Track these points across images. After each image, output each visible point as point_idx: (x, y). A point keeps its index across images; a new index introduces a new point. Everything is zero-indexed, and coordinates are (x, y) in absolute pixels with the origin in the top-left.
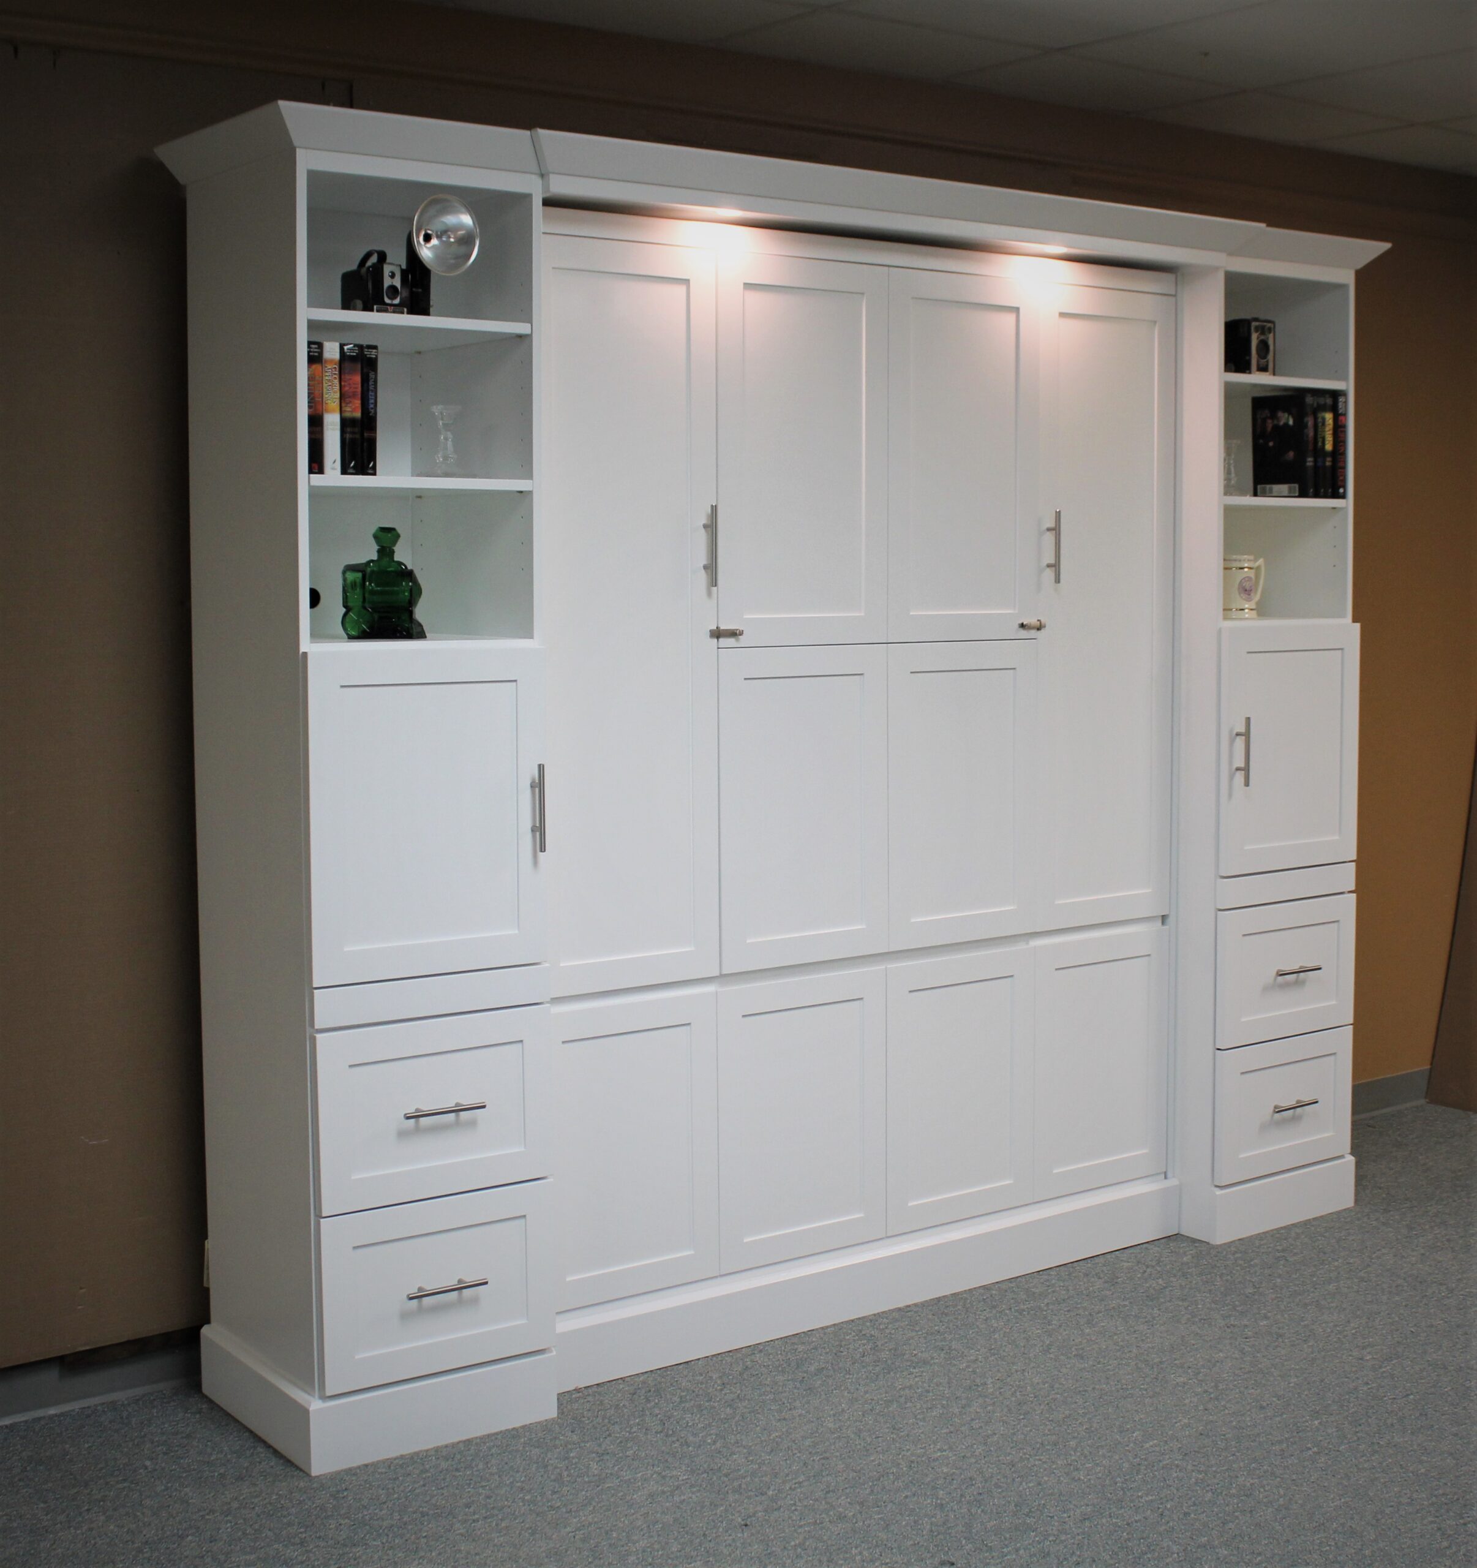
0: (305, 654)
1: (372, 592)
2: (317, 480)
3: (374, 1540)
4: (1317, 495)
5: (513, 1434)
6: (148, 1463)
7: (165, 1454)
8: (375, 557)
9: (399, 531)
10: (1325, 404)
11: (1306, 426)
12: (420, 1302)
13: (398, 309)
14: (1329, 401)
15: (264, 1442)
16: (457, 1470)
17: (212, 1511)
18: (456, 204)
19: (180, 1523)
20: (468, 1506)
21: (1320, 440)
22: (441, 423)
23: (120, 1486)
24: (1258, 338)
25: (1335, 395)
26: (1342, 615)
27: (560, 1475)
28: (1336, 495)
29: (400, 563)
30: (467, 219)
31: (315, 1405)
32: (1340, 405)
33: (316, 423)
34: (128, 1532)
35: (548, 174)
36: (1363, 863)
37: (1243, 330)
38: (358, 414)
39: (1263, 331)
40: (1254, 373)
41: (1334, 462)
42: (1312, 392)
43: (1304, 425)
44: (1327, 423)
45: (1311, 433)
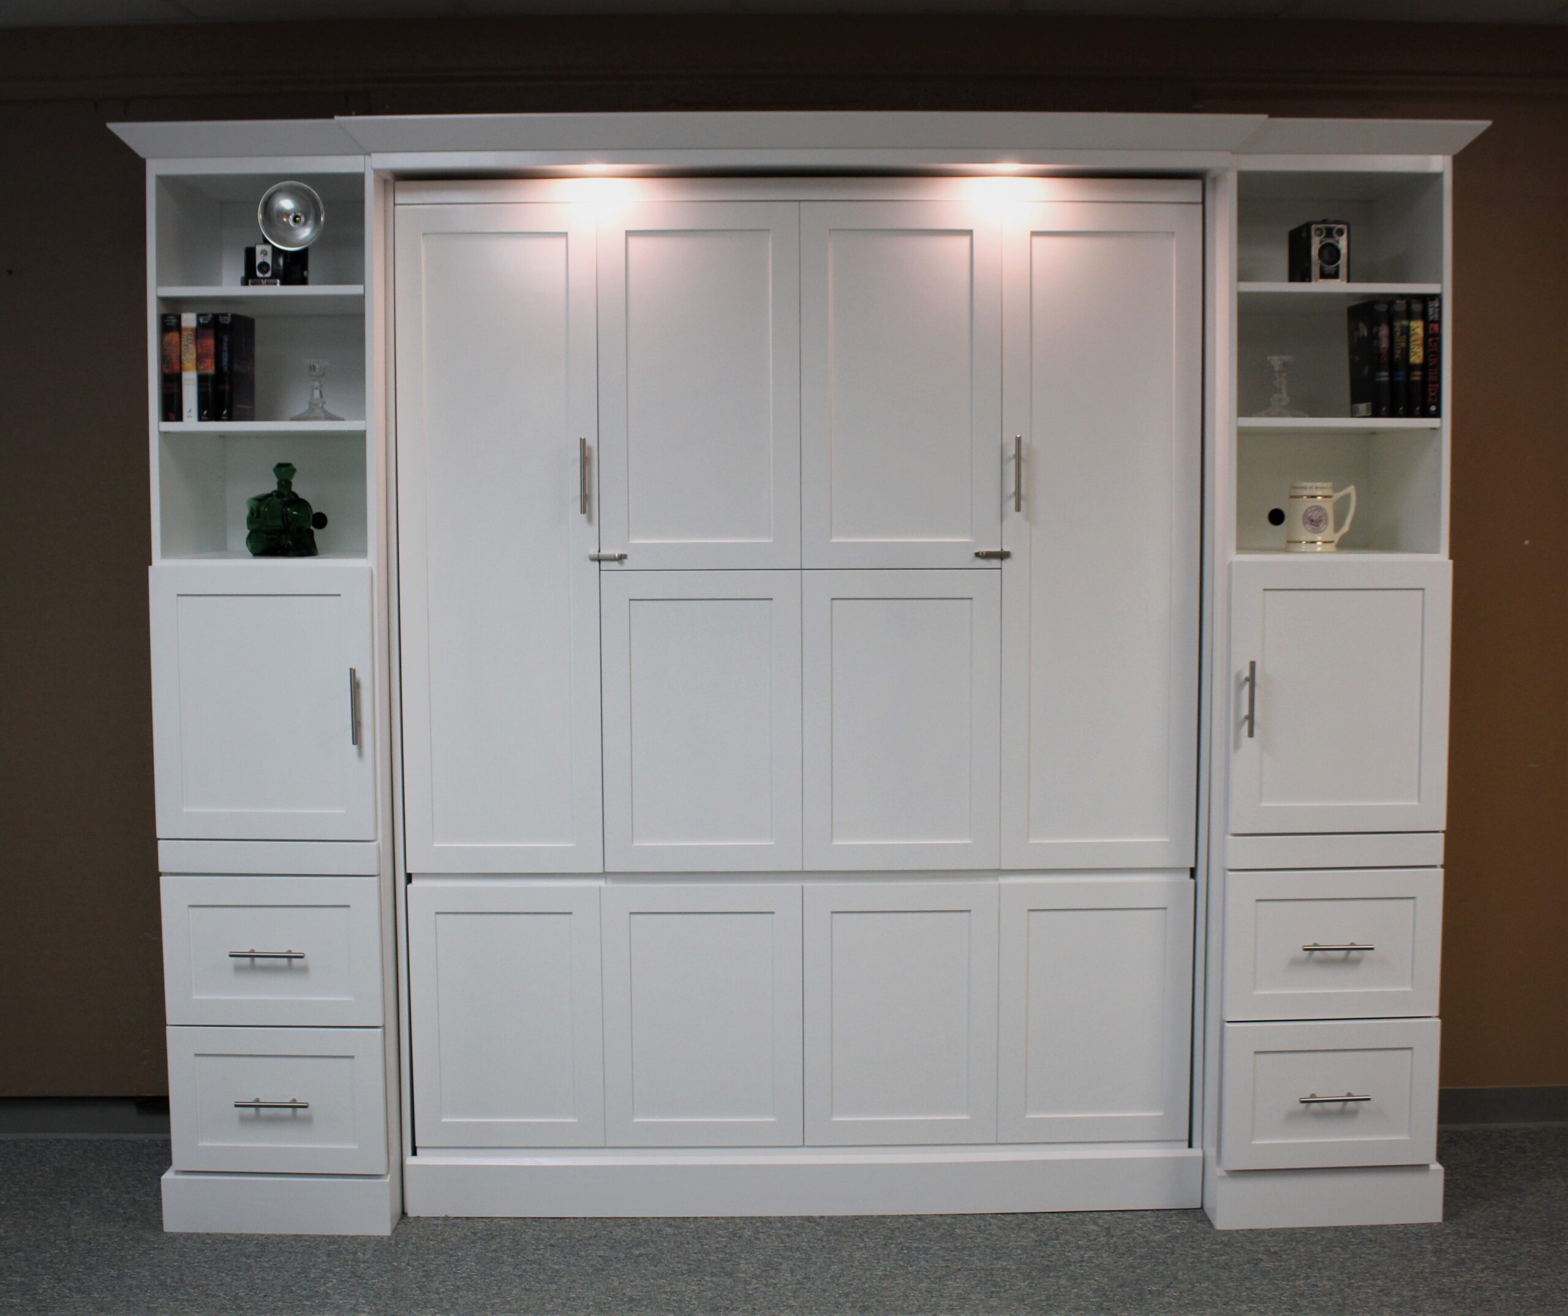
2: (170, 426)
4: (1393, 414)
9: (296, 465)
10: (1407, 311)
11: (1376, 337)
13: (272, 281)
14: (1417, 307)
17: (67, 1239)
22: (312, 374)
24: (1321, 242)
25: (1426, 299)
26: (1435, 550)
28: (1426, 414)
31: (168, 1175)
32: (1433, 310)
33: (171, 379)
37: (1304, 234)
38: (211, 371)
39: (1329, 233)
40: (1316, 281)
41: (1425, 376)
42: (1390, 299)
43: (1374, 336)
44: (1412, 332)
45: (1384, 344)
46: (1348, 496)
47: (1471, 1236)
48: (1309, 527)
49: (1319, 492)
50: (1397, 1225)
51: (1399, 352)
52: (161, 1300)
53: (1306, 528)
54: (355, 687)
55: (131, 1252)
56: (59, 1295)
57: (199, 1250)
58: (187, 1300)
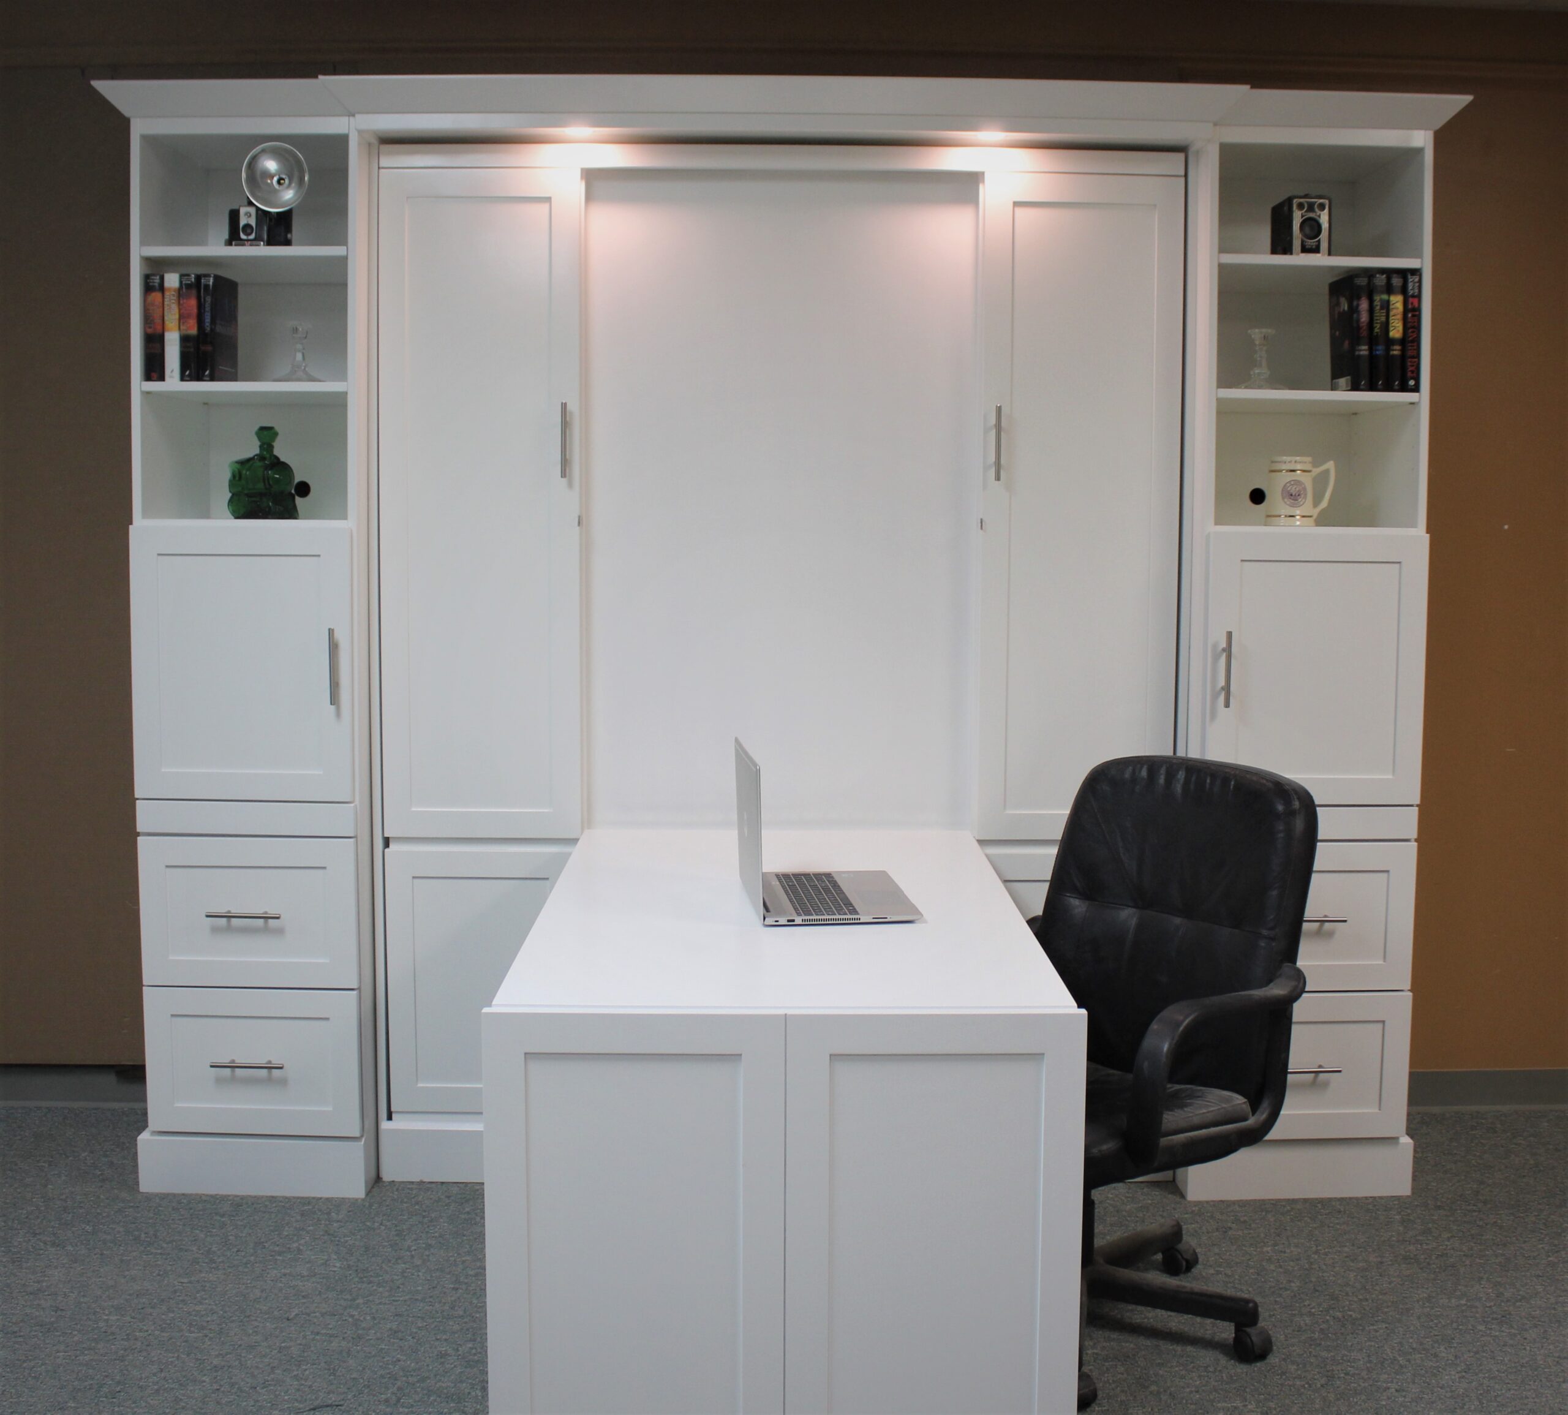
4: (1372, 387)
9: (277, 428)
10: (1388, 285)
11: (1356, 310)
13: (254, 243)
14: (1397, 282)
17: (44, 1197)
19: (14, 1198)
24: (1302, 216)
25: (1404, 273)
26: (1413, 525)
28: (1404, 388)
29: (280, 460)
31: (144, 1136)
32: (1411, 285)
33: (153, 340)
37: (1286, 208)
38: (194, 331)
39: (1311, 208)
40: (1298, 254)
41: (1403, 350)
42: (1370, 273)
43: (1354, 310)
44: (1391, 307)
45: (1364, 318)
46: (1327, 471)
47: (1439, 1208)
48: (1289, 501)
49: (1299, 467)
50: (1366, 1198)
51: (1378, 326)
52: (134, 1254)
53: (1285, 503)
54: (333, 648)
55: (106, 1210)
56: (33, 1247)
57: (173, 1209)
58: (161, 1254)
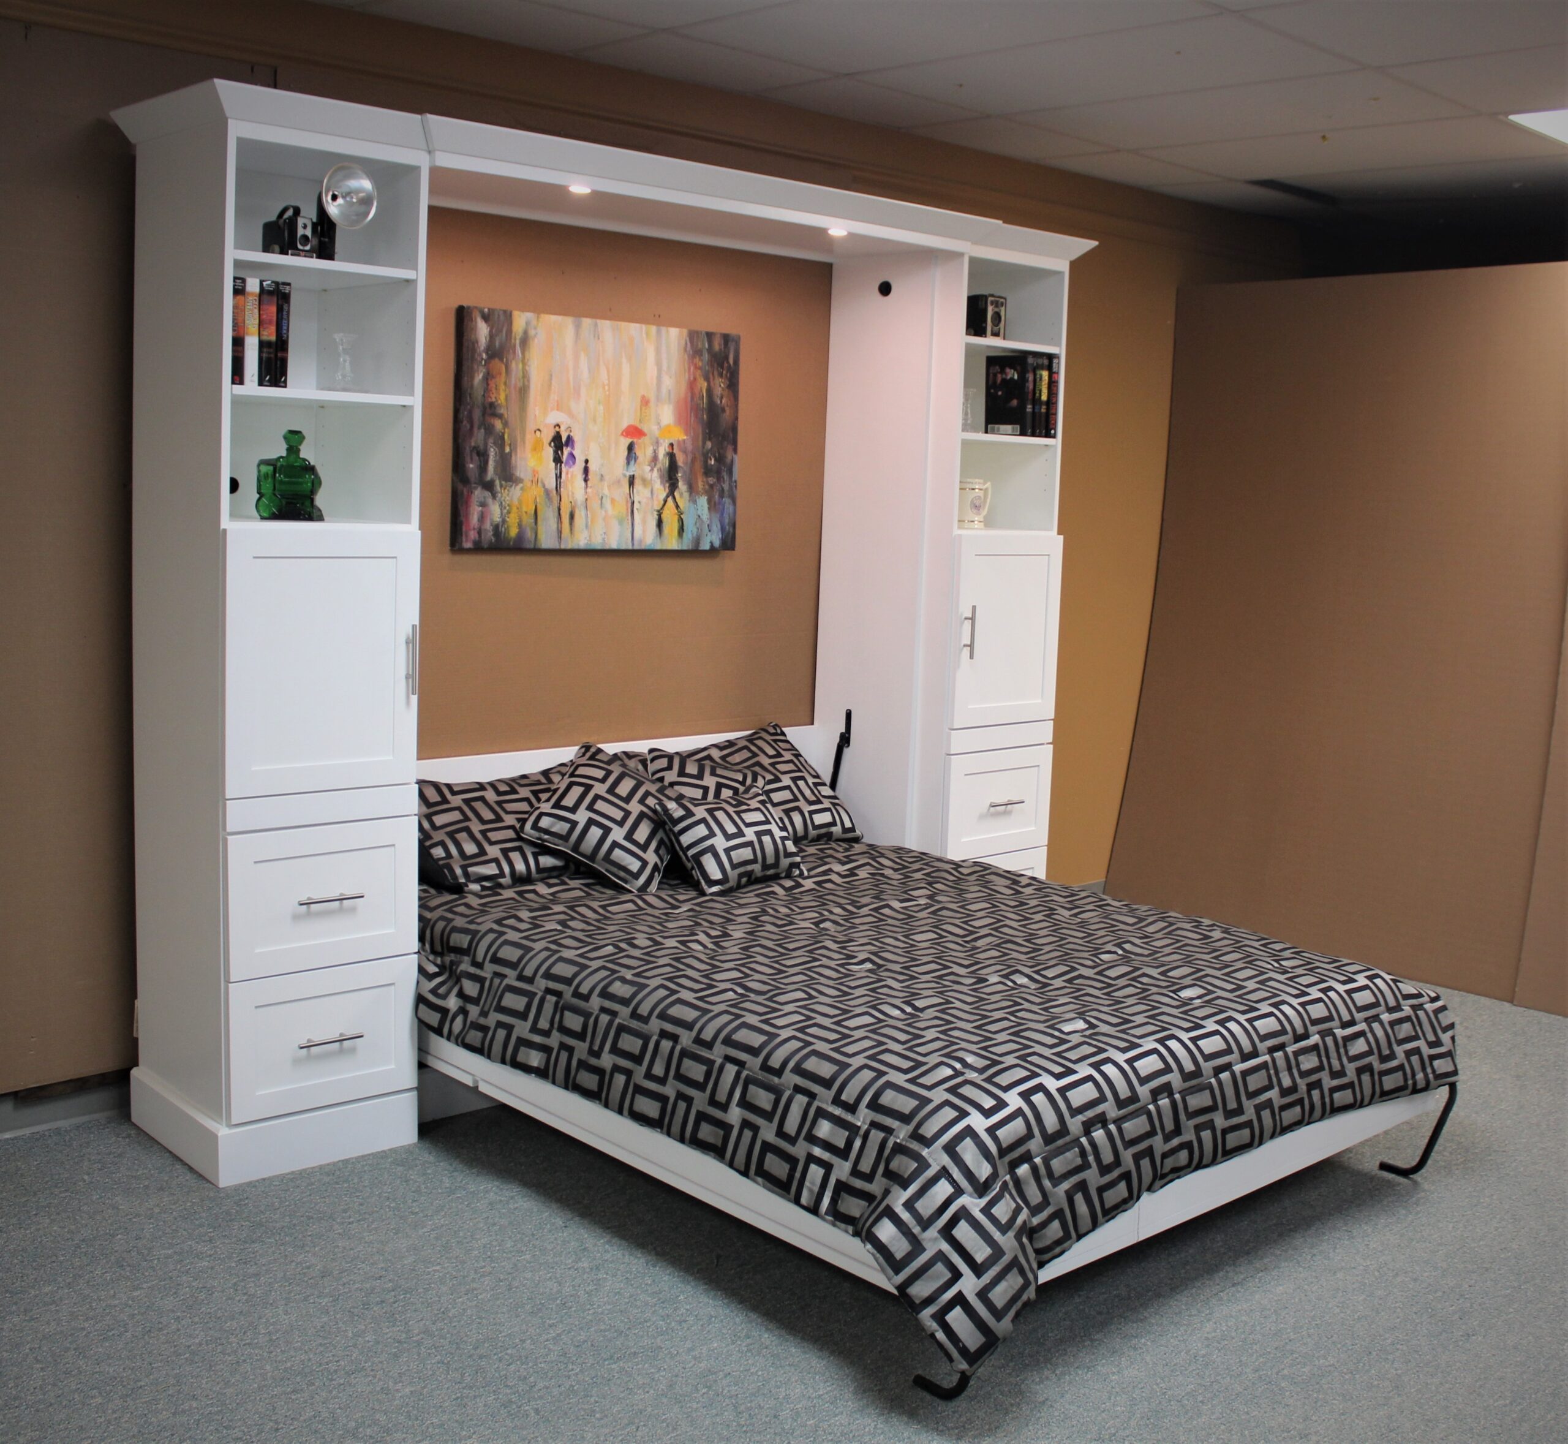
0: (225, 531)
1: (281, 482)
2: (238, 389)
3: (269, 1238)
4: (1033, 435)
5: (383, 1155)
6: (86, 1177)
7: (100, 1170)
8: (284, 454)
9: (305, 433)
10: (1043, 364)
11: (1028, 381)
12: (309, 1051)
13: (308, 254)
14: (1046, 362)
15: (181, 1160)
16: (337, 1183)
17: (138, 1215)
18: (360, 172)
19: (112, 1225)
20: (345, 1211)
21: (1038, 392)
22: (341, 348)
23: (63, 1195)
24: (992, 310)
25: (1051, 357)
26: (1051, 529)
27: (419, 1187)
28: (1048, 435)
29: (304, 460)
30: (366, 184)
31: (223, 1131)
32: (1054, 365)
33: (238, 343)
34: (68, 1232)
35: (434, 151)
36: (1059, 722)
37: (982, 302)
38: (271, 337)
39: (997, 304)
40: (989, 337)
41: (1048, 409)
43: (1026, 380)
44: (1044, 379)
45: (1030, 386)
46: (987, 489)
49: (976, 486)
